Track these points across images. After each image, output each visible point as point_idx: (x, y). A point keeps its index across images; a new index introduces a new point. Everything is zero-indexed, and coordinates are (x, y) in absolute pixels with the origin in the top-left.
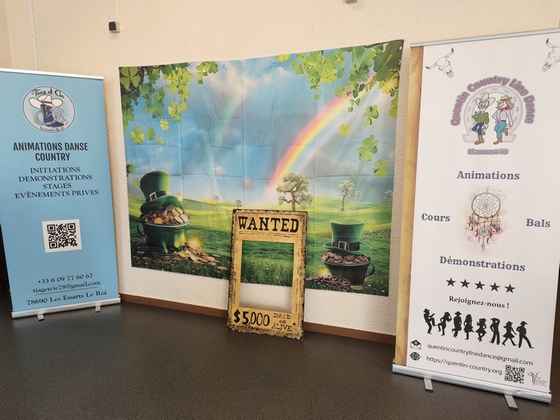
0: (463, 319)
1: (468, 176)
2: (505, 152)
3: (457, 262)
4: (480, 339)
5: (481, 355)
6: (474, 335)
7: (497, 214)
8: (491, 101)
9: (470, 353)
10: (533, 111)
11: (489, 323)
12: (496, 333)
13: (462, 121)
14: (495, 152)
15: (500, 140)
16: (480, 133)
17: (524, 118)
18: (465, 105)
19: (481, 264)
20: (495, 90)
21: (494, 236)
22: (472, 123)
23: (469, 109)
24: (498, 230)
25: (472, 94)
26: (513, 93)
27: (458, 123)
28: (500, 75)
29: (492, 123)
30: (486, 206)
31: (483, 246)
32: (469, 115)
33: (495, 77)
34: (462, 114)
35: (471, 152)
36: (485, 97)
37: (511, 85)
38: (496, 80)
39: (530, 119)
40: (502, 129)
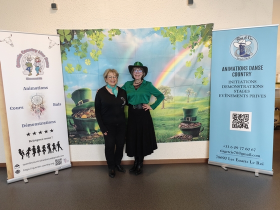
0: (36, 148)
1: (28, 89)
2: (41, 78)
3: (30, 125)
4: (44, 153)
5: (46, 160)
6: (41, 153)
7: (42, 103)
8: (32, 58)
9: (41, 161)
10: (48, 63)
11: (46, 146)
12: (50, 149)
13: (21, 66)
14: (37, 79)
15: (38, 74)
16: (30, 71)
17: (46, 66)
18: (21, 59)
19: (39, 124)
20: (33, 54)
21: (43, 111)
22: (26, 67)
23: (23, 61)
24: (44, 109)
25: (23, 55)
26: (40, 56)
27: (20, 67)
28: (34, 48)
29: (34, 67)
30: (37, 100)
31: (39, 116)
32: (24, 63)
33: (32, 49)
34: (21, 63)
35: (27, 79)
36: (29, 57)
37: (39, 53)
38: (32, 50)
39: (48, 66)
40: (38, 70)
